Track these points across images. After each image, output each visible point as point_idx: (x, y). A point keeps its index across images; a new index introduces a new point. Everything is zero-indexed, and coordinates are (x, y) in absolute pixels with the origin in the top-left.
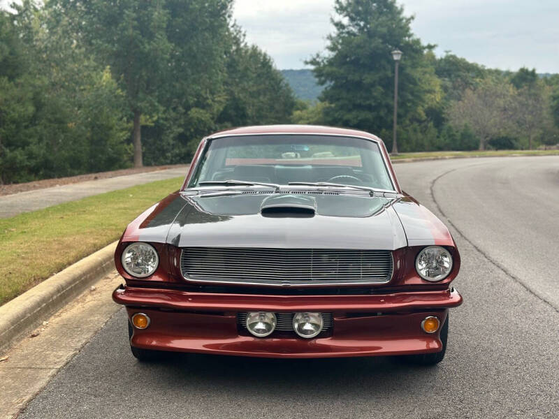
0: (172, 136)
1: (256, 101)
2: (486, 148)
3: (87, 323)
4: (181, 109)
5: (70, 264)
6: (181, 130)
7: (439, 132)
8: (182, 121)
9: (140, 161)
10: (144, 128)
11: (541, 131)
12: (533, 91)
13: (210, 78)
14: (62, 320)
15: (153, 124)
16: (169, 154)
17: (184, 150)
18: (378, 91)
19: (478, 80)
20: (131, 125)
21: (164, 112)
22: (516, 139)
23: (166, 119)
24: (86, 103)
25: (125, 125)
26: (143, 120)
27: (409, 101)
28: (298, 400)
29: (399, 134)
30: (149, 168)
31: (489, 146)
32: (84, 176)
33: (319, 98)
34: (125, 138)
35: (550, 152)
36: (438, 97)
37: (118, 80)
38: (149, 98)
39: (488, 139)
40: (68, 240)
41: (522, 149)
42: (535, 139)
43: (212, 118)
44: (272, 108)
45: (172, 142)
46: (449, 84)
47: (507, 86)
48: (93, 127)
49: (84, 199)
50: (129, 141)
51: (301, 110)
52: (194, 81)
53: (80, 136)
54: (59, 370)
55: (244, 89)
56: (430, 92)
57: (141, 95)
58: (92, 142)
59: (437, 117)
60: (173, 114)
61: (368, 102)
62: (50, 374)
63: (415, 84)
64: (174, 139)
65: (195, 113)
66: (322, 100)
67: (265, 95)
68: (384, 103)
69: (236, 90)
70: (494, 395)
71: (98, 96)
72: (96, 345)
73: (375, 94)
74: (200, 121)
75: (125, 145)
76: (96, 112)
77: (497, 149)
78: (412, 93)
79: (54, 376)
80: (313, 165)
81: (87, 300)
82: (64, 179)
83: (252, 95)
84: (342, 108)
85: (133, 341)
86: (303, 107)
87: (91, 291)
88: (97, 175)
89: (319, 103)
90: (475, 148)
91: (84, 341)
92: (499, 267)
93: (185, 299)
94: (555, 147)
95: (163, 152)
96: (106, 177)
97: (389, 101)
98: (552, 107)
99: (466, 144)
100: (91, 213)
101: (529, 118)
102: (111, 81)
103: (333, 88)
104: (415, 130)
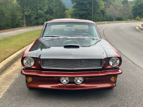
0: (33, 18)
1: (55, 8)
2: (115, 21)
3: (13, 76)
4: (36, 10)
5: (7, 57)
6: (36, 16)
7: (104, 16)
8: (36, 14)
9: (25, 25)
10: (26, 15)
11: (129, 16)
12: (127, 5)
13: (44, 2)
14: (6, 75)
15: (28, 15)
16: (33, 23)
17: (37, 22)
18: (88, 6)
19: (113, 2)
20: (22, 15)
21: (31, 11)
22: (123, 18)
23: (32, 13)
24: (10, 9)
25: (21, 15)
26: (26, 13)
27: (96, 8)
28: (75, 101)
29: (93, 17)
30: (28, 27)
31: (116, 20)
32: (10, 29)
33: (72, 7)
34: (21, 18)
35: (131, 21)
36: (103, 7)
37: (18, 2)
38: (27, 8)
39: (116, 18)
40: (7, 50)
41: (124, 21)
42: (128, 18)
43: (44, 13)
44: (60, 10)
45: (33, 19)
46: (106, 3)
47: (121, 4)
48: (12, 16)
49: (10, 37)
50: (22, 19)
51: (67, 10)
52: (39, 3)
53: (8, 18)
54: (6, 92)
55: (52, 5)
56: (101, 6)
57: (25, 7)
58: (12, 20)
59: (103, 12)
60: (34, 12)
61: (85, 9)
62: (3, 93)
63: (97, 3)
64: (34, 18)
65: (39, 11)
66: (73, 8)
67: (58, 7)
68: (89, 9)
69: (50, 5)
70: (130, 98)
71: (13, 7)
72: (16, 84)
73: (87, 6)
74: (41, 13)
75: (21, 20)
76: (12, 11)
77: (118, 21)
78: (97, 6)
79: (4, 94)
80: (75, 29)
81: (13, 68)
82: (5, 30)
83: (55, 6)
84: (79, 10)
85: (27, 85)
86: (68, 10)
87: (14, 65)
88: (14, 29)
89: (72, 9)
90: (113, 21)
91: (12, 82)
92: (125, 56)
93: (43, 73)
94: (132, 20)
95: (31, 22)
96: (16, 30)
97: (91, 8)
98: (132, 9)
99: (110, 19)
100: (13, 41)
101: (126, 12)
102: (17, 3)
103: (76, 5)
104: (97, 16)
